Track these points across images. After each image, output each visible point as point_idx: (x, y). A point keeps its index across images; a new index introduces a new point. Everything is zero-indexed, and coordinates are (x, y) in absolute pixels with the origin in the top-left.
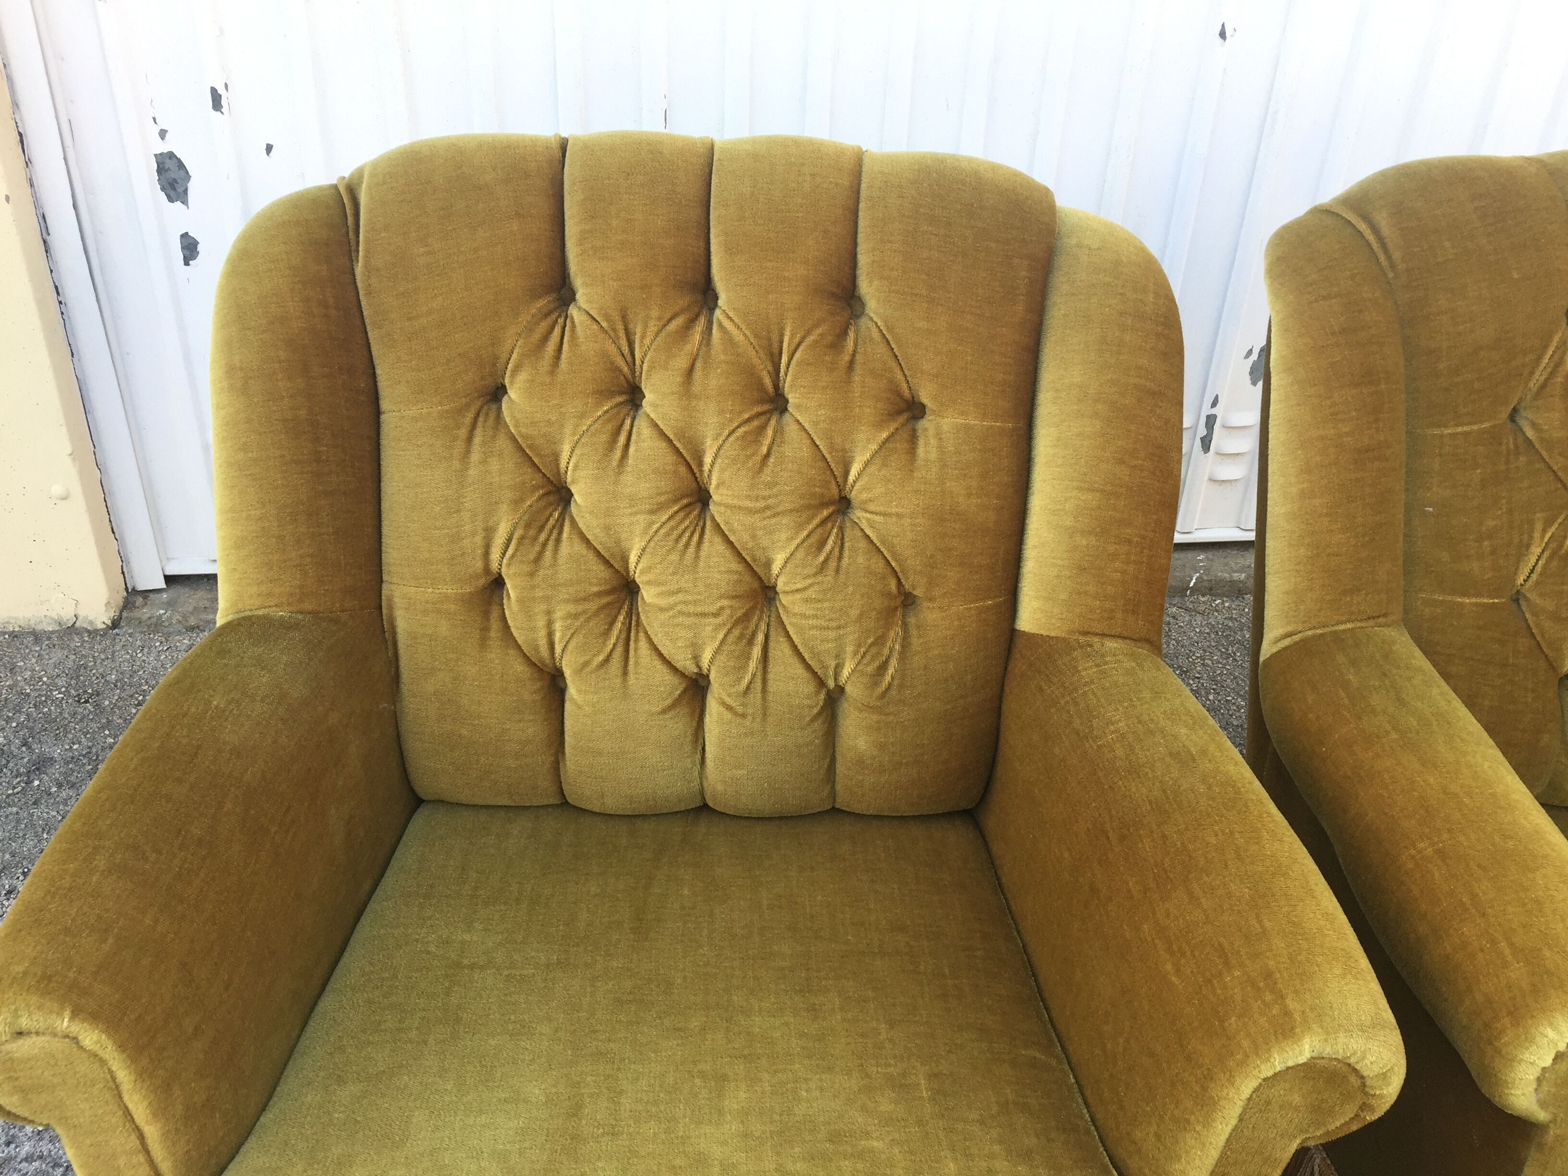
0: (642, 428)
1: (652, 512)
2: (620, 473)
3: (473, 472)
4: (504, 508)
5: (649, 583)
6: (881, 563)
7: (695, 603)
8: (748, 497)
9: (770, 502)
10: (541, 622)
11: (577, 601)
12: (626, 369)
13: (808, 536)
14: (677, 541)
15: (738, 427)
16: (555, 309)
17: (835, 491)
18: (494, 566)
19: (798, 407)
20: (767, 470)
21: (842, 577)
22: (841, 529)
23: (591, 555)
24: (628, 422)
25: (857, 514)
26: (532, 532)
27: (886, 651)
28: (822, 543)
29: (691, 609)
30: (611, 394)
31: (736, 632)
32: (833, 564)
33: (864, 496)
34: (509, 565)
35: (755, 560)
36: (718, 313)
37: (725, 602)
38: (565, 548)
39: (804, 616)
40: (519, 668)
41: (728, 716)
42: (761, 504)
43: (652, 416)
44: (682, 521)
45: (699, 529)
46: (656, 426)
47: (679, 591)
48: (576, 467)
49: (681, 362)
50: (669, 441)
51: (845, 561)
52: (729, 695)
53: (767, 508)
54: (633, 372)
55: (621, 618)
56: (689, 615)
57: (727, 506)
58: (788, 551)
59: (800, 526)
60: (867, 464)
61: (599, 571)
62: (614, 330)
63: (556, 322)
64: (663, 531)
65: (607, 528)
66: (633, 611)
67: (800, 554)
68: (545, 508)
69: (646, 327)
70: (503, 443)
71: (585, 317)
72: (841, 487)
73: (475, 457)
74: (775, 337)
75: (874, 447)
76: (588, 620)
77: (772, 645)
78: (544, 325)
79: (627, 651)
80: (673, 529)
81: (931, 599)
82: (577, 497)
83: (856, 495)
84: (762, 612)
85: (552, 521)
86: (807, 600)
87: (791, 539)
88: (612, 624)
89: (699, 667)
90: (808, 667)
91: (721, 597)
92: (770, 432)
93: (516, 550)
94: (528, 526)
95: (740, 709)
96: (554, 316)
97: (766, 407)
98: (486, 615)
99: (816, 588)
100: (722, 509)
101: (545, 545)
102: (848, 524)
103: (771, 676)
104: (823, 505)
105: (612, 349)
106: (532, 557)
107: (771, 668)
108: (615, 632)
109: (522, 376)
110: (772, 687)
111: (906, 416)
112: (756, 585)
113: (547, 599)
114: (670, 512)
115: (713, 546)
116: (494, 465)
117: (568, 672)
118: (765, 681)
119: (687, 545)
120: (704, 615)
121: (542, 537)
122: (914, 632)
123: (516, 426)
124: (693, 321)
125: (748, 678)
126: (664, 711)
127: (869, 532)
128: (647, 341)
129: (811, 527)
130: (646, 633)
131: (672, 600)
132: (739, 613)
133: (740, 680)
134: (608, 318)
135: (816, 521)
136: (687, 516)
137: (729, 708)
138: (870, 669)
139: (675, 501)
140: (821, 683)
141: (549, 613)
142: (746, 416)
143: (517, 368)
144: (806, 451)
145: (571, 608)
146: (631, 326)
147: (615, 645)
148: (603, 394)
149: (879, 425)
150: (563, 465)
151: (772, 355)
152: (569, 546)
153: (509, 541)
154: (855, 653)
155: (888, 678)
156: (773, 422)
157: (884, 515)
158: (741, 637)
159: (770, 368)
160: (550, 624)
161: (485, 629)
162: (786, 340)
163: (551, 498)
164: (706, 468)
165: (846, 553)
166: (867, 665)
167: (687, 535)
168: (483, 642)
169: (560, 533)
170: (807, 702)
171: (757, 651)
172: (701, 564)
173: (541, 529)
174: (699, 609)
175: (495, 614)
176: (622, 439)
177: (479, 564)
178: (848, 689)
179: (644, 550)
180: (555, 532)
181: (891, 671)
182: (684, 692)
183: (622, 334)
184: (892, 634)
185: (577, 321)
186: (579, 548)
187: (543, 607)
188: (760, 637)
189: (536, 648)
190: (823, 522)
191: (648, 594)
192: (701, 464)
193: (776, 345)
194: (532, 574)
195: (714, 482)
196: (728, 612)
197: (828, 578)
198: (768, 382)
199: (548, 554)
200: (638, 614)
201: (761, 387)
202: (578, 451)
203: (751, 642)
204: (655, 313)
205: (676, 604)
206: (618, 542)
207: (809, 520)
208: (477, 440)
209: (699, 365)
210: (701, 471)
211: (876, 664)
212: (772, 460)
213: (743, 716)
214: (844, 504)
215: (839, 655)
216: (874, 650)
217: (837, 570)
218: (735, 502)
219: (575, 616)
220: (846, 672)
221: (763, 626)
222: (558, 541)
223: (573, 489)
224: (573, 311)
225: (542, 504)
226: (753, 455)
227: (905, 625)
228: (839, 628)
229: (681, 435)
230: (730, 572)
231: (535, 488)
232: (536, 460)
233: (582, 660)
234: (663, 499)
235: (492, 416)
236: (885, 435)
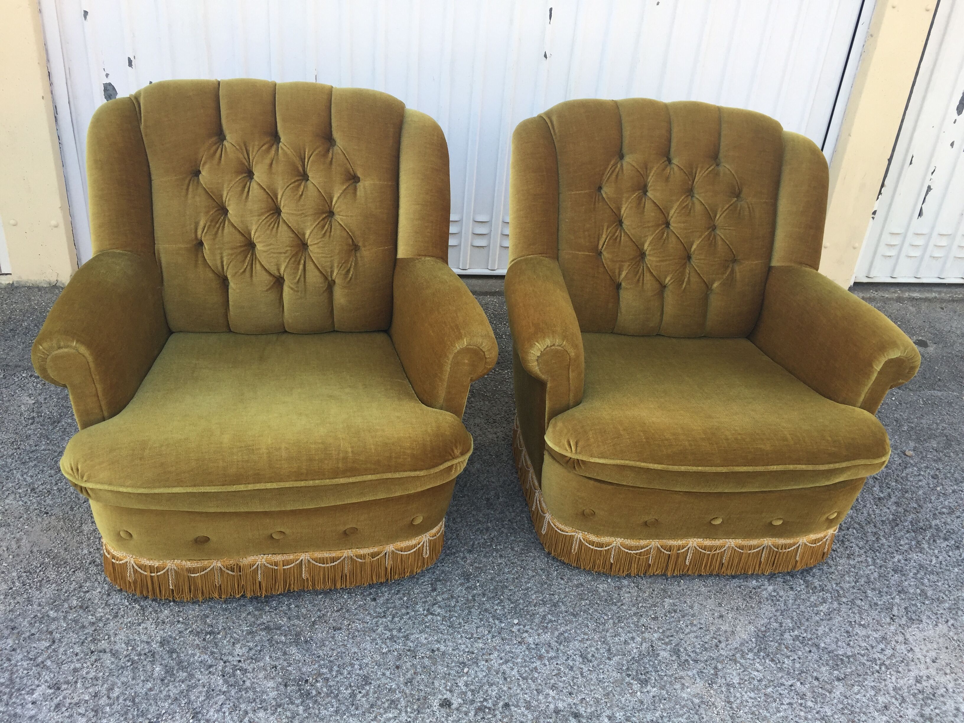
0: (254, 185)
1: (259, 216)
2: (246, 202)
3: (189, 201)
4: (202, 214)
5: (259, 242)
6: (346, 233)
7: (277, 249)
8: (295, 210)
9: (304, 211)
10: (218, 257)
11: (232, 249)
12: (246, 164)
13: (318, 224)
14: (269, 226)
15: (290, 185)
16: (218, 142)
17: (328, 209)
18: (199, 236)
19: (313, 178)
20: (302, 200)
21: (331, 238)
22: (330, 222)
23: (237, 232)
24: (248, 183)
25: (337, 217)
26: (213, 224)
27: (349, 266)
28: (323, 227)
29: (276, 251)
30: (242, 173)
31: (293, 259)
32: (328, 234)
33: (339, 210)
34: (205, 236)
35: (298, 233)
36: (281, 144)
37: (288, 248)
38: (226, 230)
39: (318, 253)
40: (211, 275)
41: (291, 292)
42: (300, 212)
43: (257, 181)
44: (271, 218)
45: (277, 222)
46: (259, 184)
47: (271, 244)
48: (229, 200)
49: (267, 161)
50: (265, 190)
51: (332, 233)
52: (291, 284)
53: (303, 214)
54: (249, 165)
55: (249, 256)
56: (274, 253)
57: (288, 213)
58: (311, 229)
59: (315, 220)
60: (339, 198)
61: (239, 237)
62: (242, 149)
63: (219, 147)
64: (264, 222)
65: (242, 222)
66: (253, 254)
67: (315, 230)
68: (218, 215)
69: (253, 148)
70: (200, 190)
71: (230, 145)
72: (330, 206)
73: (190, 196)
74: (302, 152)
75: (341, 191)
76: (237, 256)
77: (307, 265)
78: (214, 148)
79: (252, 268)
80: (267, 221)
81: (364, 246)
82: (230, 211)
83: (335, 210)
84: (303, 252)
85: (221, 220)
86: (319, 248)
87: (311, 225)
88: (246, 257)
89: (280, 273)
90: (321, 272)
91: (286, 246)
92: (302, 187)
93: (208, 230)
94: (211, 221)
95: (296, 289)
96: (218, 144)
97: (300, 178)
98: (197, 256)
99: (322, 243)
100: (286, 215)
101: (218, 228)
102: (333, 220)
103: (307, 276)
104: (323, 213)
105: (241, 156)
106: (213, 233)
107: (307, 273)
108: (247, 261)
109: (207, 166)
110: (308, 280)
111: (352, 181)
112: (300, 242)
113: (220, 248)
114: (266, 215)
115: (283, 228)
116: (198, 199)
117: (229, 277)
118: (305, 277)
119: (273, 227)
120: (281, 253)
121: (217, 226)
122: (359, 259)
123: (205, 184)
124: (271, 146)
125: (298, 278)
126: (267, 290)
127: (341, 222)
128: (254, 153)
129: (319, 220)
130: (259, 261)
131: (268, 248)
132: (294, 253)
133: (295, 277)
134: (239, 145)
135: (321, 218)
136: (273, 217)
137: (292, 289)
138: (344, 272)
139: (268, 211)
140: (326, 278)
141: (221, 254)
142: (293, 181)
143: (205, 163)
144: (316, 193)
145: (230, 252)
146: (248, 148)
147: (247, 266)
148: (238, 173)
149: (343, 184)
150: (224, 199)
151: (301, 159)
152: (228, 229)
153: (205, 227)
154: (338, 266)
155: (350, 275)
156: (303, 183)
157: (346, 216)
158: (295, 261)
159: (301, 164)
160: (222, 258)
161: (197, 261)
162: (307, 153)
163: (220, 212)
164: (279, 200)
165: (333, 230)
166: (343, 270)
167: (273, 224)
168: (196, 266)
169: (224, 225)
170: (321, 285)
171: (301, 267)
172: (279, 234)
173: (217, 222)
174: (278, 251)
175: (200, 255)
176: (246, 190)
177: (193, 236)
178: (336, 281)
179: (257, 230)
180: (222, 224)
181: (351, 273)
182: (274, 283)
183: (245, 151)
184: (351, 259)
185: (227, 146)
186: (232, 229)
187: (219, 251)
188: (302, 262)
189: (217, 267)
190: (323, 219)
191: (259, 247)
192: (277, 198)
193: (303, 155)
194: (214, 239)
195: (282, 205)
196: (290, 252)
197: (326, 239)
198: (301, 169)
199: (220, 231)
200: (256, 255)
201: (298, 170)
202: (230, 194)
203: (299, 264)
204: (257, 143)
205: (270, 249)
206: (247, 227)
207: (318, 218)
208: (190, 190)
209: (274, 162)
210: (277, 201)
211: (346, 270)
212: (303, 196)
213: (298, 291)
214: (331, 214)
215: (332, 267)
216: (344, 265)
217: (330, 236)
218: (291, 212)
219: (232, 254)
220: (335, 274)
221: (303, 258)
222: (223, 227)
223: (228, 209)
224: (225, 143)
225: (216, 213)
226: (297, 194)
227: (356, 256)
228: (331, 257)
229: (269, 187)
230: (289, 237)
231: (213, 208)
232: (214, 197)
233: (234, 272)
234: (263, 211)
235: (195, 182)
236: (345, 187)
